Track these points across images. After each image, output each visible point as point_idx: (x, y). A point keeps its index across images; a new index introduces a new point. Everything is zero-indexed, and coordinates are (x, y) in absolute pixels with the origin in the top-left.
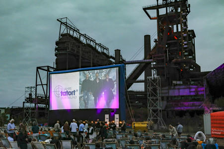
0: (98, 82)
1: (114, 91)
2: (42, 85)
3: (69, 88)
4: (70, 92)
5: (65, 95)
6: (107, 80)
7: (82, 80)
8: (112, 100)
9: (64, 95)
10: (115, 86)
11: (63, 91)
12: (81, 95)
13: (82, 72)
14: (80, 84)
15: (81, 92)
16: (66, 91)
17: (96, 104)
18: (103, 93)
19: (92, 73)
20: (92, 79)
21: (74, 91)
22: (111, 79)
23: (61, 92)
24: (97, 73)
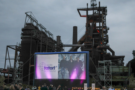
0: (72, 62)
1: (83, 68)
2: (9, 59)
3: (51, 65)
4: (51, 67)
5: (48, 69)
6: (78, 61)
7: (61, 60)
8: (81, 74)
9: (46, 69)
10: (84, 65)
11: (46, 67)
12: (60, 70)
13: (60, 55)
14: (59, 62)
15: (60, 67)
16: (48, 66)
17: (70, 76)
18: (75, 69)
19: (68, 56)
20: (68, 60)
21: (54, 67)
22: (81, 61)
23: (45, 67)
24: (71, 56)
